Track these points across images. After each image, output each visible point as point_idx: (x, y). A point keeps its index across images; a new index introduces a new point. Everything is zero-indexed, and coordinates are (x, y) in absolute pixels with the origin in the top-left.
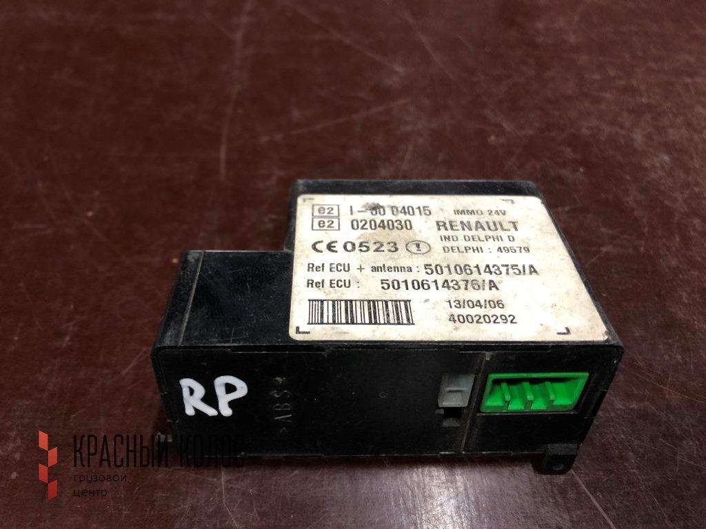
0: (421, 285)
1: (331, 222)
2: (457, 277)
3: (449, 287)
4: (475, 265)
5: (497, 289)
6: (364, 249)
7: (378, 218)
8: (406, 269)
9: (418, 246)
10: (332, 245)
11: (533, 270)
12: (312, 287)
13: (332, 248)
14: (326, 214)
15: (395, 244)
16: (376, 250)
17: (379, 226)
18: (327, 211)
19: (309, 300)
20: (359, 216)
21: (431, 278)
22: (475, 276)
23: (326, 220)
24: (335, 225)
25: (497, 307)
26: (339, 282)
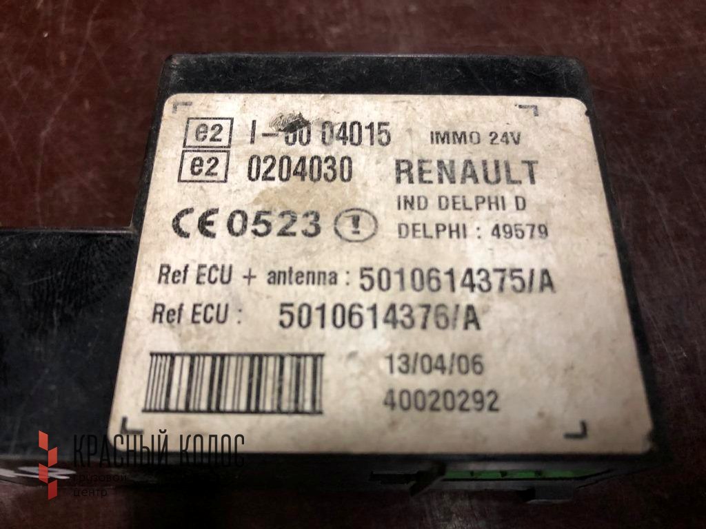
0: (348, 316)
1: (213, 161)
2: (413, 298)
3: (394, 323)
4: (448, 269)
5: (478, 327)
6: (261, 228)
7: (297, 151)
8: (328, 277)
9: (356, 221)
10: (210, 218)
11: (547, 281)
12: (161, 321)
13: (208, 228)
14: (207, 142)
15: (317, 217)
16: (283, 233)
17: (296, 173)
18: (210, 134)
19: (152, 354)
20: (264, 147)
21: (366, 299)
22: (444, 296)
23: (205, 156)
24: (220, 170)
25: (471, 373)
26: (209, 309)
